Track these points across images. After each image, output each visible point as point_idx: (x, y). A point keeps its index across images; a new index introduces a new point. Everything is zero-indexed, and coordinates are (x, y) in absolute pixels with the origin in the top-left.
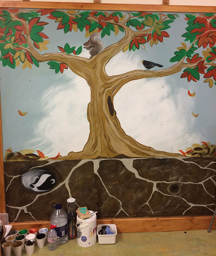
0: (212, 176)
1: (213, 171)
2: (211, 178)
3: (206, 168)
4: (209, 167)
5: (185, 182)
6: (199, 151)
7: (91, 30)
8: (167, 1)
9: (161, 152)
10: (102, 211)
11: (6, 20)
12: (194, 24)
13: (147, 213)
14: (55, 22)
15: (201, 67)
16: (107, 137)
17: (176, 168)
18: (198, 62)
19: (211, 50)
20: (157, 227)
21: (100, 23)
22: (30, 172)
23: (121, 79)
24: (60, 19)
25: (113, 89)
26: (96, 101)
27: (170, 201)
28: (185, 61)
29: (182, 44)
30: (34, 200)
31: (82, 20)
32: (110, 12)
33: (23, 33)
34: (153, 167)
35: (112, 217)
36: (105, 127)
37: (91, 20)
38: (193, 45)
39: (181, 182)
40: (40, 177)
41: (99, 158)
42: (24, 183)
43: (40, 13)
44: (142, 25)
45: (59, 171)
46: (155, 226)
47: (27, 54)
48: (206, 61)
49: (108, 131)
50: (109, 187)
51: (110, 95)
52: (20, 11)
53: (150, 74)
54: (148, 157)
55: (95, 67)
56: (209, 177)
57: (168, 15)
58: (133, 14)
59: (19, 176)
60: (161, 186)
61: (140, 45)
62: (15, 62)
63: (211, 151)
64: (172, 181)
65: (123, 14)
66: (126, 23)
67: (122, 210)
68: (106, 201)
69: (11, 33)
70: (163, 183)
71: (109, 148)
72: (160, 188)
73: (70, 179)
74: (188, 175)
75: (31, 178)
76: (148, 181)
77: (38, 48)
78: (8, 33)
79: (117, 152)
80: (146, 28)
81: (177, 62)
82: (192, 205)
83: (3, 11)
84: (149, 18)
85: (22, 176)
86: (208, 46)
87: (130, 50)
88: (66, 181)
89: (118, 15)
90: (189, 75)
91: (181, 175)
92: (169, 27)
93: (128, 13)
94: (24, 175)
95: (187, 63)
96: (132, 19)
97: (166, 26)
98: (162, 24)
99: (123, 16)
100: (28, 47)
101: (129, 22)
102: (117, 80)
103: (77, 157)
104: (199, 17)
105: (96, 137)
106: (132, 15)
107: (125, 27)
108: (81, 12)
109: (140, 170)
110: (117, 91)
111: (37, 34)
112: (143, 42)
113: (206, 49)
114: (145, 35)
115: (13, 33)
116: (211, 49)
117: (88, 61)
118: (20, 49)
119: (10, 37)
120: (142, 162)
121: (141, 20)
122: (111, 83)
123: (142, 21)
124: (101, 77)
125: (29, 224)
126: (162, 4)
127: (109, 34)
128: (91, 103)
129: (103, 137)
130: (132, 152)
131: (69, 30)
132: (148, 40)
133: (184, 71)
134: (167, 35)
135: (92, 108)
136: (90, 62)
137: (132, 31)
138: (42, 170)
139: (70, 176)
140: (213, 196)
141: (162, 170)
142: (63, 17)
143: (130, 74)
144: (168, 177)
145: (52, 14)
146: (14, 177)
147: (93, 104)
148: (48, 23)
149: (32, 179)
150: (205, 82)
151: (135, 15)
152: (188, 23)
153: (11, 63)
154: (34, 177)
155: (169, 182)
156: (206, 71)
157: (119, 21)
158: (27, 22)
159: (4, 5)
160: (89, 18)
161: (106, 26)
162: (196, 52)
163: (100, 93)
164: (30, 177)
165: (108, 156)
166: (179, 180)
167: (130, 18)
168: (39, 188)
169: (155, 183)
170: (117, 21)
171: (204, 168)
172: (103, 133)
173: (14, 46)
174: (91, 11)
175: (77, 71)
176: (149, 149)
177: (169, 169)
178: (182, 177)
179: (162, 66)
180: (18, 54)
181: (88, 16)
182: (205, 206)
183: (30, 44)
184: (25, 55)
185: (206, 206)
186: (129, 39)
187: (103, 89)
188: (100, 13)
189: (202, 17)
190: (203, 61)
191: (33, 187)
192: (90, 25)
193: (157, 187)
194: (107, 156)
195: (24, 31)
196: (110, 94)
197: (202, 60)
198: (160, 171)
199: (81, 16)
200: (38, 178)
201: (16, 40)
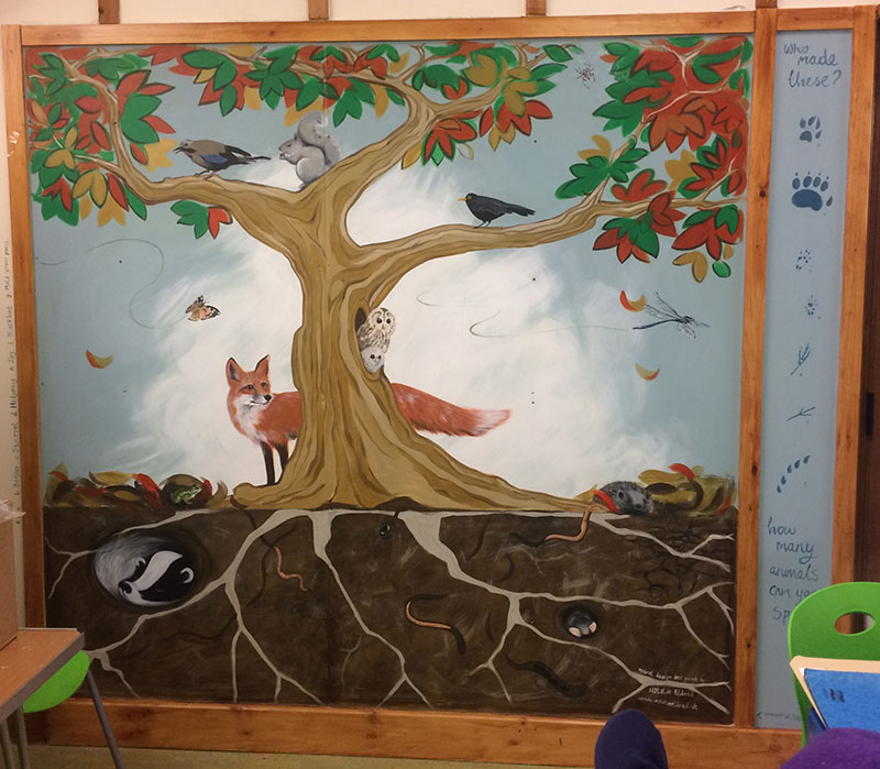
0: (714, 583)
1: (718, 567)
2: (709, 590)
3: (690, 554)
4: (703, 552)
5: (620, 601)
6: (664, 494)
7: (301, 104)
8: (540, 6)
9: (533, 495)
10: (342, 679)
11: (52, 83)
12: (632, 74)
13: (491, 697)
14: (194, 83)
15: (662, 213)
16: (355, 440)
17: (586, 551)
18: (653, 197)
19: (694, 156)
20: (524, 749)
21: (330, 81)
22: (119, 542)
23: (395, 253)
24: (207, 74)
25: (373, 286)
26: (318, 324)
27: (566, 662)
28: (608, 196)
29: (596, 138)
30: (129, 632)
31: (274, 75)
32: (358, 48)
33: (100, 120)
34: (507, 545)
35: (374, 702)
36: (350, 409)
37: (302, 72)
38: (633, 143)
39: (604, 597)
40: (148, 560)
41: (329, 505)
42: (101, 574)
43: (150, 59)
44: (462, 82)
45: (206, 542)
46: (515, 743)
47: (112, 180)
48: (678, 195)
49: (356, 421)
50: (364, 603)
51: (362, 304)
52: (93, 54)
53: (491, 237)
54: (489, 511)
55: (313, 219)
56: (701, 589)
57: (545, 48)
58: (432, 49)
59: (86, 552)
60: (537, 611)
61: (458, 146)
62: (77, 203)
63: (707, 499)
64: (572, 593)
65: (401, 50)
66: (410, 79)
67: (405, 682)
68: (356, 648)
69: (68, 120)
70: (541, 598)
71: (363, 477)
72: (532, 614)
73: (240, 570)
74: (628, 577)
75: (122, 559)
76: (492, 589)
77: (143, 161)
78: (59, 119)
79: (390, 491)
80: (476, 91)
81: (579, 199)
82: (644, 680)
83: (44, 57)
84: (484, 59)
85: (94, 554)
86: (686, 145)
87: (425, 161)
88: (229, 578)
89: (384, 56)
90: (624, 240)
91: (604, 576)
92: (551, 86)
93: (417, 48)
94: (101, 550)
95: (614, 199)
96: (429, 64)
97: (541, 83)
98: (525, 76)
99: (402, 59)
100: (115, 161)
101: (420, 75)
102: (385, 257)
103: (261, 502)
104: (649, 52)
105: (320, 439)
106: (428, 54)
107: (409, 91)
108: (271, 49)
109: (462, 553)
110: (385, 292)
111: (140, 119)
112: (468, 135)
113: (677, 155)
114: (473, 114)
115: (72, 120)
116: (695, 153)
117: (293, 200)
118: (91, 167)
119: (63, 131)
120: (470, 525)
121: (457, 68)
122: (367, 265)
123: (463, 71)
124: (333, 249)
125: (115, 707)
126: (524, 15)
127: (357, 114)
128: (302, 331)
129: (342, 441)
130: (434, 492)
131: (235, 106)
132: (483, 129)
133: (603, 229)
134: (544, 113)
135: (307, 348)
136: (298, 203)
137: (429, 101)
138: (154, 539)
139: (239, 562)
140: (720, 656)
141: (538, 555)
142: (218, 67)
143: (425, 239)
144: (560, 579)
145: (186, 58)
146: (74, 556)
147: (309, 332)
148: (173, 88)
149: (125, 564)
150: (678, 262)
151: (439, 53)
152: (612, 72)
153: (66, 208)
154: (129, 559)
155: (562, 595)
156: (679, 226)
157: (389, 73)
158: (112, 87)
159: (47, 37)
160: (294, 66)
161: (347, 90)
162: (642, 165)
163: (332, 299)
164: (118, 558)
165: (359, 500)
166: (596, 593)
167: (423, 61)
168: (145, 594)
169: (515, 598)
170: (381, 74)
171: (684, 555)
172: (343, 427)
173: (74, 157)
174: (300, 47)
175: (258, 230)
176: (494, 482)
177: (562, 552)
178: (606, 584)
179: (532, 212)
180: (85, 181)
181: (293, 62)
182: (691, 687)
183: (121, 152)
184: (107, 183)
185: (697, 688)
186: (422, 129)
187: (339, 286)
188: (330, 52)
189: (661, 50)
190: (670, 196)
191: (129, 590)
192: (301, 88)
193: (522, 611)
194: (355, 502)
195: (102, 113)
196: (363, 302)
197: (666, 190)
198: (532, 558)
199: (269, 63)
200: (144, 561)
201: (82, 139)
